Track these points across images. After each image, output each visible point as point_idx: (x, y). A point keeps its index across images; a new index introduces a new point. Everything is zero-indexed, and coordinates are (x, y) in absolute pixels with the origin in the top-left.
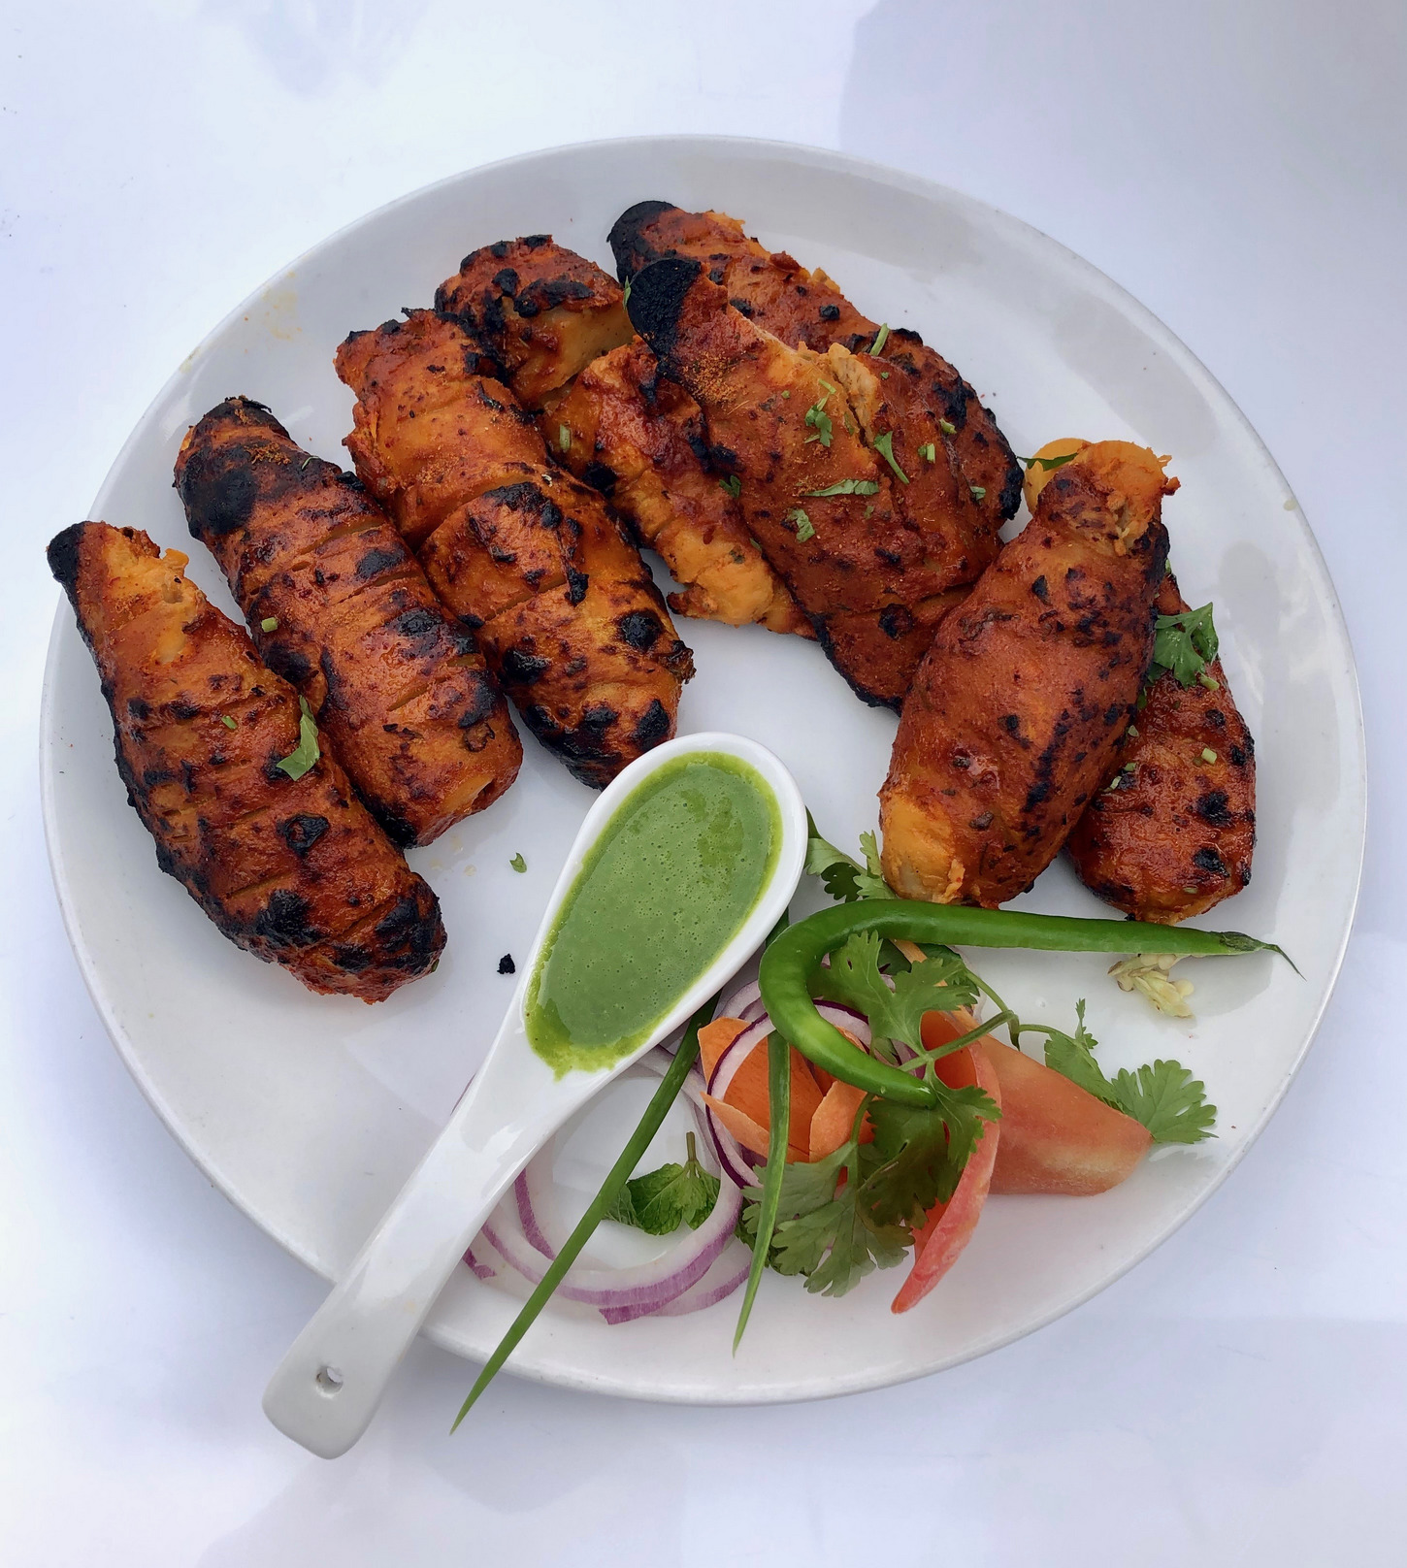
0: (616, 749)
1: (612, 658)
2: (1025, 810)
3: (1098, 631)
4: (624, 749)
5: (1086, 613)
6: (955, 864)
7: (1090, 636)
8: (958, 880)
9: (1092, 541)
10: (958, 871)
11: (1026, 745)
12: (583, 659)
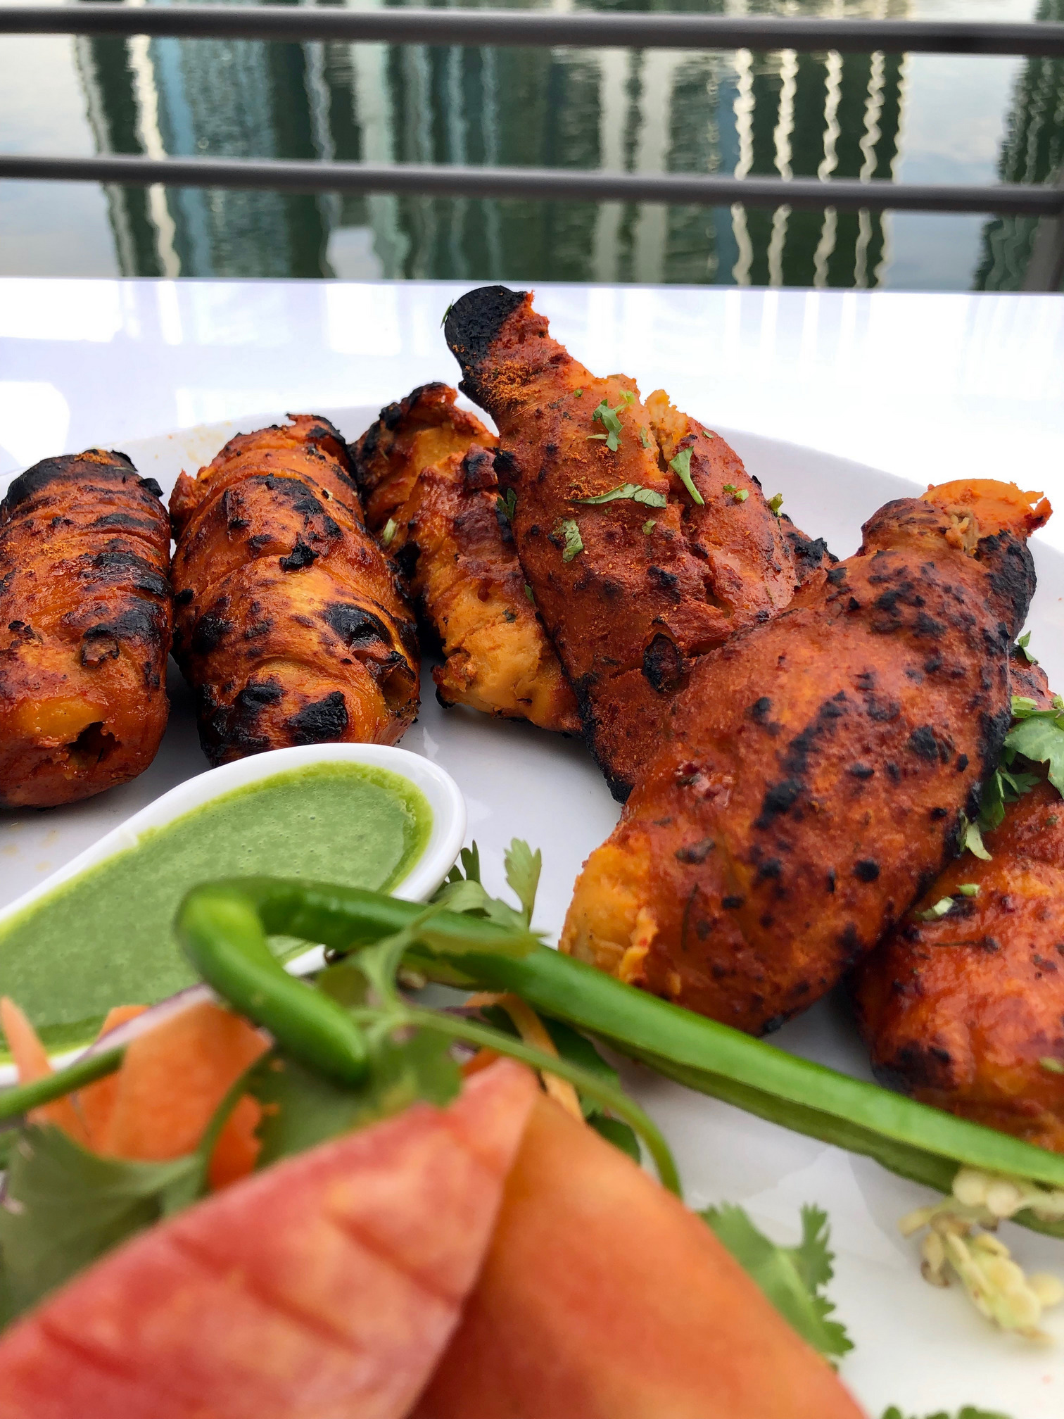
0: (266, 732)
1: (303, 631)
2: (760, 826)
3: (907, 612)
4: (273, 735)
5: (893, 586)
6: (644, 916)
7: (895, 616)
8: (643, 942)
9: (918, 536)
10: (648, 929)
11: (773, 731)
12: (268, 623)
